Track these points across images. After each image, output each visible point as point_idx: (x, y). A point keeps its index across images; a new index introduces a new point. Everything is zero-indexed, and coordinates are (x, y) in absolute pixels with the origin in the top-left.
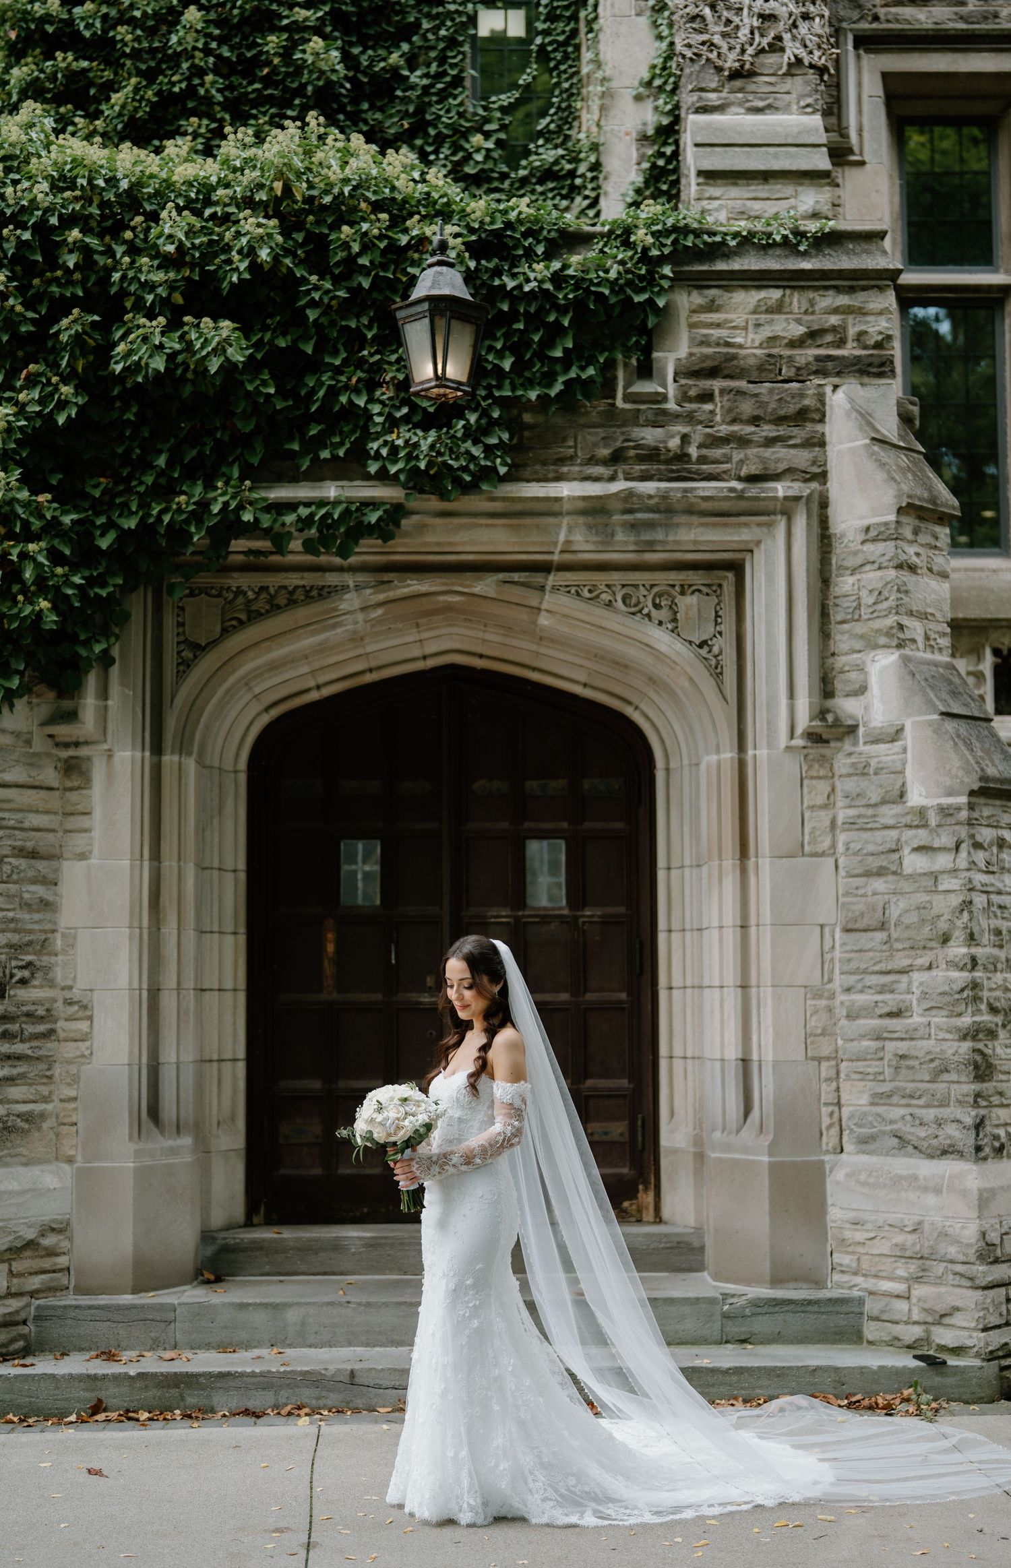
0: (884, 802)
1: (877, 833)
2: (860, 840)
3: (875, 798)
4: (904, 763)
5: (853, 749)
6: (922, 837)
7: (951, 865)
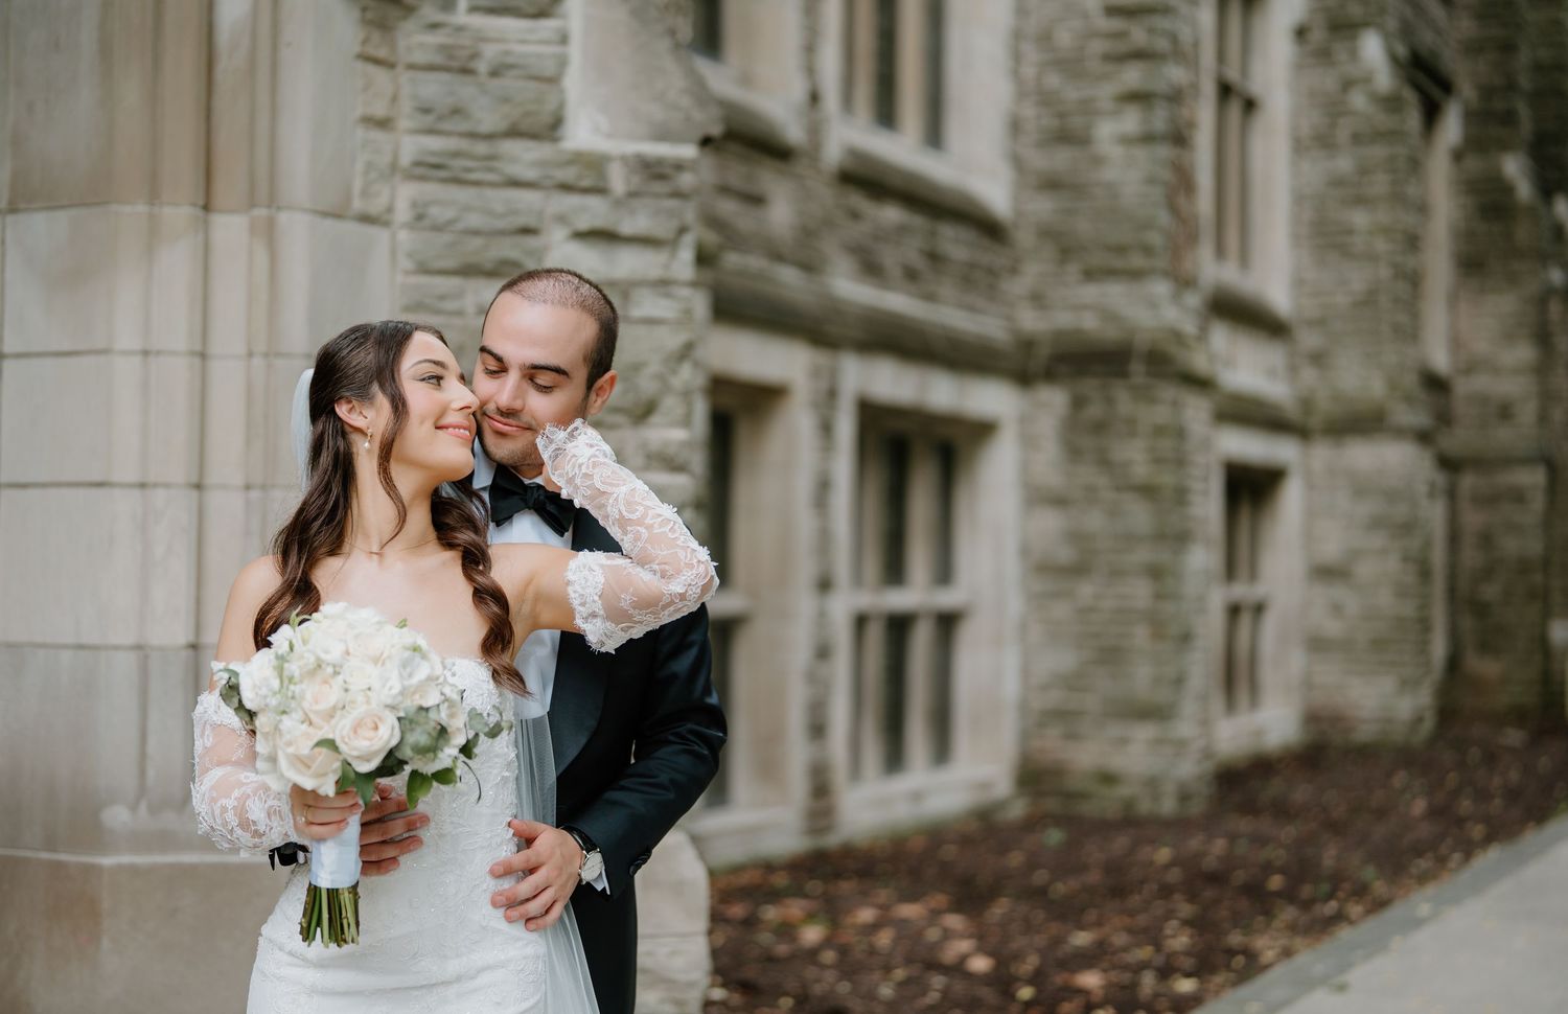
0: (514, 132)
1: (490, 193)
2: (447, 200)
3: (488, 118)
4: (563, 62)
5: (440, 17)
6: (593, 211)
7: (655, 272)
